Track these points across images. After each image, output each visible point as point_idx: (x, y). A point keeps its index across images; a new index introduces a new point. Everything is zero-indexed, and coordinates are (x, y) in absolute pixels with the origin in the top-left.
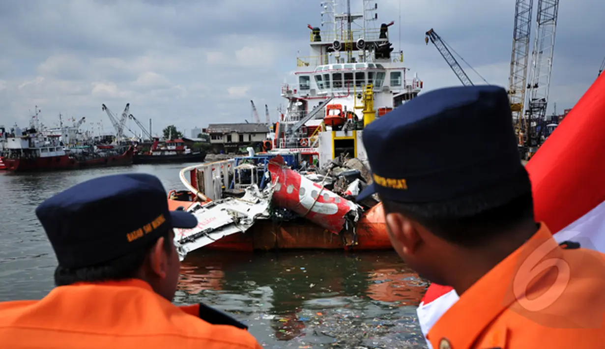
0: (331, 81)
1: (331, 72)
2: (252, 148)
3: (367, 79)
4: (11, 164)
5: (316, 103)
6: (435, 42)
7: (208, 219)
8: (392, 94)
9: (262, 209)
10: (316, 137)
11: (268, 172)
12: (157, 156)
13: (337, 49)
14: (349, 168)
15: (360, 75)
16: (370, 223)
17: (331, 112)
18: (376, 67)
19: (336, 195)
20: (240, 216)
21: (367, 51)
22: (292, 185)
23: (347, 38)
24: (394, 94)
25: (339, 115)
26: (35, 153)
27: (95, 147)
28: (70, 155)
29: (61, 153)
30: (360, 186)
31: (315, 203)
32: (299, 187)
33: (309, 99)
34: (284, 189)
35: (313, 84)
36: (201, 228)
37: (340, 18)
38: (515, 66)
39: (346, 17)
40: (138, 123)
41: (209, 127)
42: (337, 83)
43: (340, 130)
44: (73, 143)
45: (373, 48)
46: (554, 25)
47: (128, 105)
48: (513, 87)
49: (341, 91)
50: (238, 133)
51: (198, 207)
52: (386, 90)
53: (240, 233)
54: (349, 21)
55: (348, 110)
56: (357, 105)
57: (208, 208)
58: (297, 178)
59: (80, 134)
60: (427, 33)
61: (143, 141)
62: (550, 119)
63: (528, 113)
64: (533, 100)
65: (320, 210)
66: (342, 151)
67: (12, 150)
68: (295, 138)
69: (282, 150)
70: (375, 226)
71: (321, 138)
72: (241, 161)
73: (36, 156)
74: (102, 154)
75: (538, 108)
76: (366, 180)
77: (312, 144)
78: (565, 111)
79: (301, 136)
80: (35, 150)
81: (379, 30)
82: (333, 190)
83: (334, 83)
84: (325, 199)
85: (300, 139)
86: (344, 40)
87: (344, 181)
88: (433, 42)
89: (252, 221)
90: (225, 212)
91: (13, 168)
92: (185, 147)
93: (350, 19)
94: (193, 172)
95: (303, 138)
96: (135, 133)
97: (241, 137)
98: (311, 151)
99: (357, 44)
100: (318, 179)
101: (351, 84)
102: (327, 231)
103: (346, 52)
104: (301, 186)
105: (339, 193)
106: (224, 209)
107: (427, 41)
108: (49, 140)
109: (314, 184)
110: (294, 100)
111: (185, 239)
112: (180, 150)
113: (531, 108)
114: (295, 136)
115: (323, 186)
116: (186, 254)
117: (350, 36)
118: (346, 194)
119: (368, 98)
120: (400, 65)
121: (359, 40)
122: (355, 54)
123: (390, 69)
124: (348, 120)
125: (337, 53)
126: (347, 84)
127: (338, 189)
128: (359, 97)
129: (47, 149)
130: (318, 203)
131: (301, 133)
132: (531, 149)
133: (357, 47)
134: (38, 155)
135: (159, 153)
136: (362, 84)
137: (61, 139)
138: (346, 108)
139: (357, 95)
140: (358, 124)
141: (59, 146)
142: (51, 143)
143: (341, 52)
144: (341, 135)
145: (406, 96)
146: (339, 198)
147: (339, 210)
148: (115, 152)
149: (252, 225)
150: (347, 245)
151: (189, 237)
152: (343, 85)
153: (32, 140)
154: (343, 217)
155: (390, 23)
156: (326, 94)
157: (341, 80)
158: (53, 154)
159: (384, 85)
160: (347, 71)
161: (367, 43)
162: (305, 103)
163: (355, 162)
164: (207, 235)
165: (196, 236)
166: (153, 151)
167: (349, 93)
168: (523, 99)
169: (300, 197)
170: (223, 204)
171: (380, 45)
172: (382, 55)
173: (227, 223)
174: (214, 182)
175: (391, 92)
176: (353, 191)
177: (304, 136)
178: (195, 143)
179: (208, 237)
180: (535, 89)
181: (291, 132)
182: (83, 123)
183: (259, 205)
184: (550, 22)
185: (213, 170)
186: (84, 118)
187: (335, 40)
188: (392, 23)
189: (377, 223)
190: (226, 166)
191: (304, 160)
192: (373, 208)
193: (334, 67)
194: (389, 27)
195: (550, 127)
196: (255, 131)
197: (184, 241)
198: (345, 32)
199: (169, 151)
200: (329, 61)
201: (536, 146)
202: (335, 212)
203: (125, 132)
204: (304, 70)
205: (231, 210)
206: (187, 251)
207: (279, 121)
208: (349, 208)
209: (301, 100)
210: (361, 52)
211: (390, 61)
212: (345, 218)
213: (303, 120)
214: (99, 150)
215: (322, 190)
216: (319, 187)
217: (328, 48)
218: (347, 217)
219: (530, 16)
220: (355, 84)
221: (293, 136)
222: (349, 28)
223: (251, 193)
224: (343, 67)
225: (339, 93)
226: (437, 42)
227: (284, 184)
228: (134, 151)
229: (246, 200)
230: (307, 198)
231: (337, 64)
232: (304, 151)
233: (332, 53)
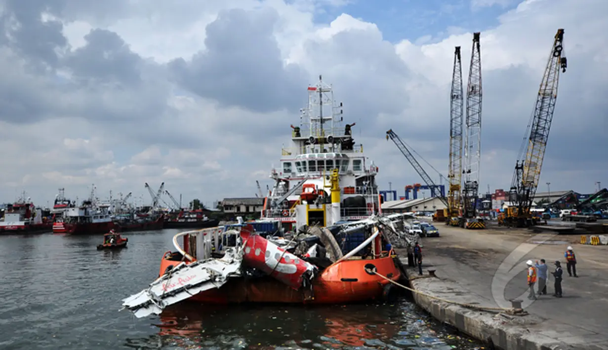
0: (307, 166)
1: (307, 160)
2: (241, 217)
3: (335, 165)
4: (70, 228)
5: (296, 183)
6: (394, 139)
7: (189, 276)
8: (354, 177)
9: (235, 268)
10: (295, 209)
11: (239, 238)
12: (182, 222)
13: (312, 143)
14: (311, 235)
15: (330, 162)
16: (325, 281)
17: (306, 190)
18: (341, 156)
19: (295, 257)
20: (216, 274)
21: (335, 144)
22: (260, 249)
23: (320, 135)
24: (356, 176)
25: (313, 192)
26: (89, 220)
27: (135, 215)
28: (116, 221)
29: (109, 220)
30: (317, 249)
31: (278, 264)
32: (265, 249)
33: (291, 179)
34: (253, 251)
35: (294, 168)
36: (182, 284)
37: (314, 120)
38: (453, 157)
39: (319, 120)
40: (171, 197)
41: (223, 201)
42: (312, 168)
43: (313, 203)
44: (118, 212)
45: (339, 142)
46: (479, 127)
47: (163, 184)
48: (452, 172)
49: (315, 174)
50: (245, 205)
51: (183, 266)
52: (350, 173)
53: (215, 289)
54: (322, 122)
55: (319, 188)
56: (326, 185)
57: (192, 267)
58: (264, 243)
59: (125, 205)
60: (388, 133)
61: (174, 211)
62: (485, 197)
63: (464, 192)
64: (467, 182)
65: (282, 270)
66: (313, 220)
67: (71, 217)
68: (278, 210)
69: (268, 219)
70: (329, 284)
71: (297, 210)
72: (229, 228)
73: (89, 222)
74: (140, 220)
75: (471, 188)
76: (325, 245)
77: (292, 214)
78: (496, 191)
79: (283, 208)
80: (89, 218)
81: (344, 129)
82: (294, 253)
83: (310, 168)
84: (287, 261)
85: (283, 211)
86: (317, 136)
87: (305, 245)
88: (392, 139)
89: (225, 278)
90: (205, 270)
91: (71, 231)
92: (204, 216)
93: (322, 121)
94: (186, 237)
95: (285, 210)
96: (168, 205)
97: (247, 209)
98: (291, 219)
99: (327, 139)
100: (285, 243)
101: (322, 169)
102: (288, 287)
103: (319, 145)
104: (267, 250)
105: (299, 256)
106: (204, 268)
107: (388, 138)
108: (100, 210)
109: (278, 248)
110: (279, 180)
111: (167, 294)
112: (199, 218)
113: (466, 188)
114: (279, 208)
115: (285, 250)
116: (164, 307)
117: (322, 133)
118: (305, 257)
119: (335, 179)
120: (361, 155)
121: (329, 136)
122: (326, 146)
123: (353, 158)
124: (319, 196)
125: (312, 146)
126: (320, 169)
127: (298, 252)
128: (328, 179)
129: (98, 217)
130: (280, 264)
131: (285, 206)
132: (468, 220)
133: (327, 141)
134: (90, 221)
135: (183, 220)
136: (331, 169)
137: (109, 209)
138: (317, 187)
139: (326, 177)
140: (327, 199)
141: (107, 214)
142: (101, 212)
143: (316, 145)
144: (313, 207)
145: (365, 178)
146: (298, 260)
147: (298, 270)
148: (149, 219)
149: (225, 282)
150: (305, 299)
151: (171, 292)
152: (317, 169)
153: (88, 210)
154: (301, 276)
155: (352, 124)
156: (303, 176)
157: (314, 166)
158: (102, 220)
159: (349, 169)
160: (320, 159)
161: (335, 138)
162: (287, 183)
163: (316, 230)
164: (187, 290)
165: (177, 291)
166: (179, 218)
167: (321, 176)
168: (461, 182)
169: (266, 258)
170: (205, 264)
171: (345, 140)
172: (347, 147)
173: (204, 280)
174: (204, 244)
175: (354, 175)
176: (311, 254)
177: (286, 208)
178: (213, 213)
179: (187, 292)
180: (469, 174)
181: (276, 205)
182: (129, 197)
183: (233, 265)
184: (476, 125)
185: (205, 234)
186: (130, 193)
187: (311, 136)
188: (354, 124)
189: (330, 282)
190: (217, 232)
191: (283, 227)
192: (328, 268)
193: (309, 156)
194: (351, 127)
195: (485, 203)
196: (259, 203)
197: (166, 296)
198: (319, 131)
199: (191, 218)
200: (307, 151)
201: (472, 217)
202: (295, 271)
203: (160, 203)
204: (287, 158)
205: (210, 269)
206: (166, 304)
207: (267, 196)
208: (306, 268)
209: (284, 181)
210: (330, 145)
211: (353, 152)
212: (302, 276)
213: (285, 196)
214: (138, 218)
215: (284, 253)
216: (282, 250)
217: (305, 142)
218: (304, 275)
219: (462, 120)
220: (325, 168)
221: (277, 208)
222: (322, 128)
223: (230, 255)
224: (317, 156)
225: (313, 176)
226: (395, 139)
227: (253, 248)
228: (165, 218)
229: (225, 260)
230: (271, 260)
231: (312, 154)
232: (284, 219)
233: (309, 145)
